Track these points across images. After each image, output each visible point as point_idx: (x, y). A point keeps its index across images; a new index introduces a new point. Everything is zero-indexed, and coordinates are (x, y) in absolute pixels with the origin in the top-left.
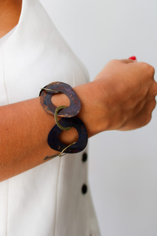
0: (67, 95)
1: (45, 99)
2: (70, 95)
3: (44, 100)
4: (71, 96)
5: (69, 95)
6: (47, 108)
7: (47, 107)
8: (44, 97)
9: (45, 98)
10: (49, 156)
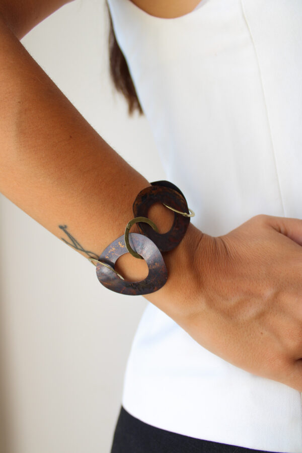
3: (146, 194)
6: (139, 204)
9: (151, 194)
10: (68, 230)
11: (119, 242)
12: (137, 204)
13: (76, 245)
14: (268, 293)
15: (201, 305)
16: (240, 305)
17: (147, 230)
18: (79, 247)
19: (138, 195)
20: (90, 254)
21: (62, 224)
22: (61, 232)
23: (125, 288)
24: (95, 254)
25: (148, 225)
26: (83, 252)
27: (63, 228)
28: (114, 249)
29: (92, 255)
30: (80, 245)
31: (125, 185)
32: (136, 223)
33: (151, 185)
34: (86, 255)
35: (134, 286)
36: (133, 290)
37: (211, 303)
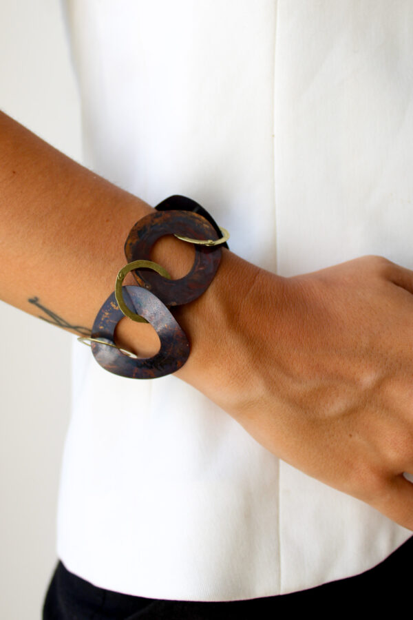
0: (195, 260)
1: (152, 226)
2: (202, 265)
3: (145, 227)
4: (201, 269)
5: (199, 263)
6: (134, 242)
7: (136, 240)
8: (152, 221)
9: (153, 224)
10: (42, 303)
11: (112, 303)
12: (131, 244)
13: (58, 321)
14: (368, 379)
15: (258, 389)
16: (320, 393)
17: (151, 279)
18: (63, 323)
19: (132, 231)
20: (80, 330)
21: (31, 297)
22: (33, 307)
23: (136, 370)
24: (86, 329)
25: (152, 270)
26: (70, 329)
27: (34, 301)
28: (107, 314)
29: (83, 331)
30: (64, 321)
31: (107, 221)
32: (132, 271)
33: (155, 211)
34: (76, 332)
35: (149, 365)
36: (149, 372)
37: (273, 386)
